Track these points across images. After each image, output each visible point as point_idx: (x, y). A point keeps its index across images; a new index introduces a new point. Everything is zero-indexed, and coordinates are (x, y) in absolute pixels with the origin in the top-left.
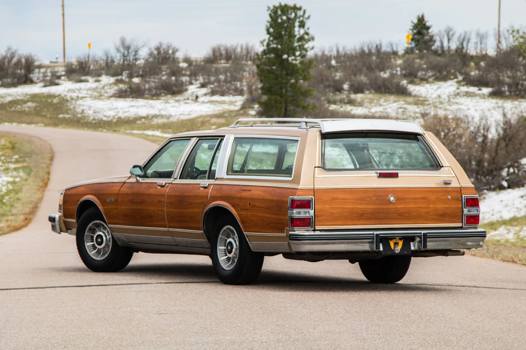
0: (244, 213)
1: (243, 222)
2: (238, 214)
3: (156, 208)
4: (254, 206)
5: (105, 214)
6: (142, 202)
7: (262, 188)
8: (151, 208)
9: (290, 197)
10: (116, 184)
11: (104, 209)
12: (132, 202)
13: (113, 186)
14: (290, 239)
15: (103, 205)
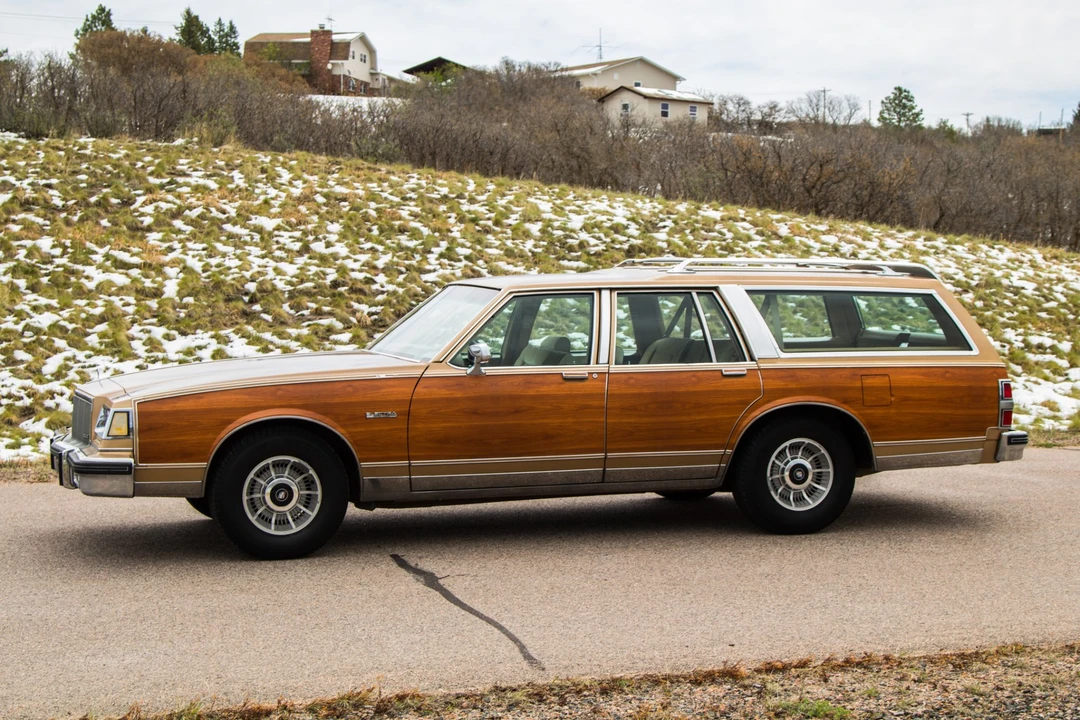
0: (879, 412)
1: (870, 427)
2: (860, 414)
3: (570, 420)
4: (906, 399)
5: (355, 443)
6: (517, 411)
7: (912, 370)
8: (554, 422)
9: (1000, 380)
10: (391, 383)
11: (350, 433)
12: (475, 413)
13: (380, 388)
14: (1009, 443)
15: (343, 426)
